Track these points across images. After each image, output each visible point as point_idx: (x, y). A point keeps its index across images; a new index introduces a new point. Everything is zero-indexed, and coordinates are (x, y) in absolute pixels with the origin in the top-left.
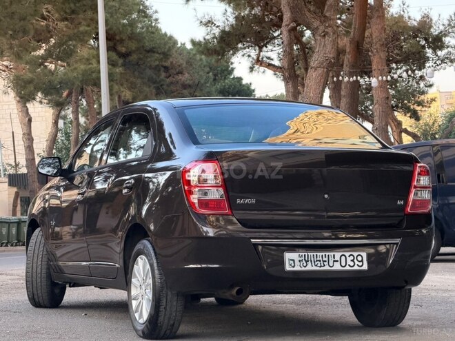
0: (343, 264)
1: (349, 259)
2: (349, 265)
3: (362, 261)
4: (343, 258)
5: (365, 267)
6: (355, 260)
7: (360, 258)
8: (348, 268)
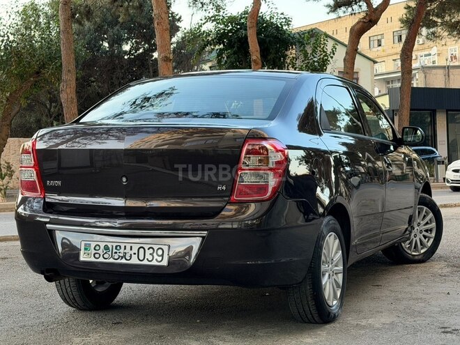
0: (141, 258)
1: (148, 252)
2: (147, 259)
3: (162, 255)
4: (142, 250)
5: (165, 263)
6: (155, 254)
7: (160, 252)
8: (145, 262)
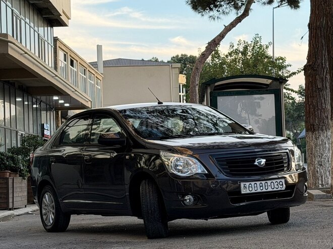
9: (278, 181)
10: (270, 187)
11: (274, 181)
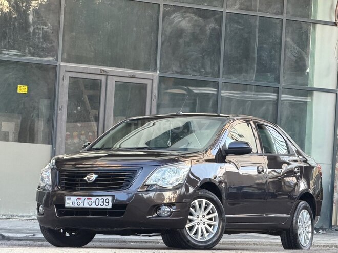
9: (105, 198)
10: (94, 204)
11: (100, 198)
